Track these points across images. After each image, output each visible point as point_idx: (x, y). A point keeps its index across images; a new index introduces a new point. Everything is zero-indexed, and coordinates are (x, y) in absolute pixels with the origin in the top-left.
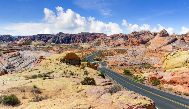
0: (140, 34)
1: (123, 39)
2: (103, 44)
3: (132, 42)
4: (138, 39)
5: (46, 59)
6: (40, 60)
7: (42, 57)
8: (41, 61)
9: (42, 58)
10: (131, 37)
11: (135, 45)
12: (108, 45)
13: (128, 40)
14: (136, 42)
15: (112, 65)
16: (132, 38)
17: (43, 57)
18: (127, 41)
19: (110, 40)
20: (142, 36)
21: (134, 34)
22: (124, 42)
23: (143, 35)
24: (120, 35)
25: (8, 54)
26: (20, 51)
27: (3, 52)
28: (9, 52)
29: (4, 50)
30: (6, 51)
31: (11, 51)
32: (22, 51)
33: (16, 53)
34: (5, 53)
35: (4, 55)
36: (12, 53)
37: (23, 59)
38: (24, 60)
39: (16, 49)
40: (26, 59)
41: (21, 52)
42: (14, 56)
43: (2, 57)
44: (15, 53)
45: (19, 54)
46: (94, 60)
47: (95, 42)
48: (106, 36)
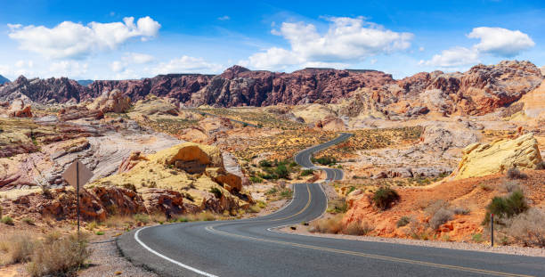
0: (498, 75)
1: (439, 91)
2: (370, 108)
3: (469, 101)
4: (488, 91)
5: (146, 160)
6: (133, 162)
7: (138, 154)
8: (134, 165)
9: (137, 157)
10: (468, 83)
11: (478, 112)
12: (386, 113)
13: (455, 96)
14: (483, 99)
15: (355, 177)
16: (471, 88)
17: (141, 155)
18: (452, 98)
19: (398, 93)
20: (504, 80)
21: (477, 74)
22: (443, 102)
23: (506, 76)
24: (433, 76)
25: (56, 145)
26: (89, 136)
27: (43, 138)
28: (59, 140)
29: (45, 135)
30: (52, 137)
31: (65, 137)
32: (97, 135)
33: (78, 141)
34: (48, 142)
35: (45, 148)
36: (69, 143)
37: (96, 161)
38: (98, 162)
39: (79, 131)
40: (106, 159)
41: (92, 140)
42: (73, 152)
43: (39, 153)
44: (75, 141)
45: (88, 146)
46: (314, 162)
47: (343, 103)
48: (389, 79)
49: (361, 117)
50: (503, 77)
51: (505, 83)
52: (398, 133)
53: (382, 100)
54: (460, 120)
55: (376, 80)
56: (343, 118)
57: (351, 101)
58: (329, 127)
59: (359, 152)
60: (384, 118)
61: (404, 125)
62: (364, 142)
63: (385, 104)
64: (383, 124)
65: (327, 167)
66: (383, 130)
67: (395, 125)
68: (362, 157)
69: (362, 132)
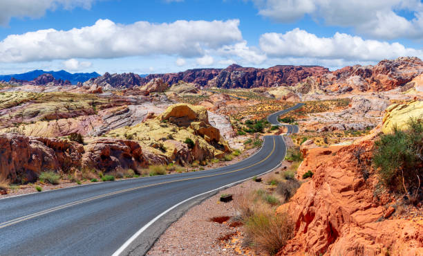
0: (397, 66)
1: (359, 77)
2: (315, 88)
3: (378, 83)
4: (390, 76)
7: (153, 114)
9: (152, 116)
10: (377, 71)
11: (384, 89)
12: (326, 91)
13: (369, 79)
14: (387, 81)
16: (379, 75)
18: (367, 81)
19: (333, 79)
20: (401, 69)
21: (383, 66)
22: (362, 84)
23: (402, 67)
24: (354, 68)
46: (279, 121)
47: (299, 85)
48: (327, 71)
49: (310, 93)
50: (399, 67)
51: (401, 71)
52: (334, 103)
53: (323, 83)
54: (374, 94)
55: (319, 72)
56: (298, 94)
57: (303, 84)
58: (291, 100)
59: (309, 115)
60: (324, 94)
61: (337, 97)
62: (312, 108)
63: (325, 86)
64: (324, 97)
65: (288, 124)
66: (324, 101)
67: (332, 97)
68: (311, 117)
69: (311, 103)
